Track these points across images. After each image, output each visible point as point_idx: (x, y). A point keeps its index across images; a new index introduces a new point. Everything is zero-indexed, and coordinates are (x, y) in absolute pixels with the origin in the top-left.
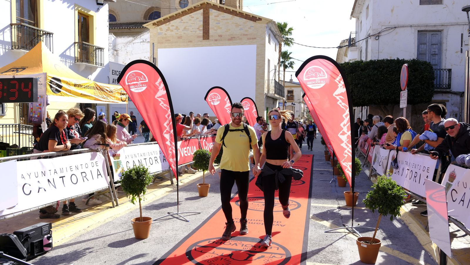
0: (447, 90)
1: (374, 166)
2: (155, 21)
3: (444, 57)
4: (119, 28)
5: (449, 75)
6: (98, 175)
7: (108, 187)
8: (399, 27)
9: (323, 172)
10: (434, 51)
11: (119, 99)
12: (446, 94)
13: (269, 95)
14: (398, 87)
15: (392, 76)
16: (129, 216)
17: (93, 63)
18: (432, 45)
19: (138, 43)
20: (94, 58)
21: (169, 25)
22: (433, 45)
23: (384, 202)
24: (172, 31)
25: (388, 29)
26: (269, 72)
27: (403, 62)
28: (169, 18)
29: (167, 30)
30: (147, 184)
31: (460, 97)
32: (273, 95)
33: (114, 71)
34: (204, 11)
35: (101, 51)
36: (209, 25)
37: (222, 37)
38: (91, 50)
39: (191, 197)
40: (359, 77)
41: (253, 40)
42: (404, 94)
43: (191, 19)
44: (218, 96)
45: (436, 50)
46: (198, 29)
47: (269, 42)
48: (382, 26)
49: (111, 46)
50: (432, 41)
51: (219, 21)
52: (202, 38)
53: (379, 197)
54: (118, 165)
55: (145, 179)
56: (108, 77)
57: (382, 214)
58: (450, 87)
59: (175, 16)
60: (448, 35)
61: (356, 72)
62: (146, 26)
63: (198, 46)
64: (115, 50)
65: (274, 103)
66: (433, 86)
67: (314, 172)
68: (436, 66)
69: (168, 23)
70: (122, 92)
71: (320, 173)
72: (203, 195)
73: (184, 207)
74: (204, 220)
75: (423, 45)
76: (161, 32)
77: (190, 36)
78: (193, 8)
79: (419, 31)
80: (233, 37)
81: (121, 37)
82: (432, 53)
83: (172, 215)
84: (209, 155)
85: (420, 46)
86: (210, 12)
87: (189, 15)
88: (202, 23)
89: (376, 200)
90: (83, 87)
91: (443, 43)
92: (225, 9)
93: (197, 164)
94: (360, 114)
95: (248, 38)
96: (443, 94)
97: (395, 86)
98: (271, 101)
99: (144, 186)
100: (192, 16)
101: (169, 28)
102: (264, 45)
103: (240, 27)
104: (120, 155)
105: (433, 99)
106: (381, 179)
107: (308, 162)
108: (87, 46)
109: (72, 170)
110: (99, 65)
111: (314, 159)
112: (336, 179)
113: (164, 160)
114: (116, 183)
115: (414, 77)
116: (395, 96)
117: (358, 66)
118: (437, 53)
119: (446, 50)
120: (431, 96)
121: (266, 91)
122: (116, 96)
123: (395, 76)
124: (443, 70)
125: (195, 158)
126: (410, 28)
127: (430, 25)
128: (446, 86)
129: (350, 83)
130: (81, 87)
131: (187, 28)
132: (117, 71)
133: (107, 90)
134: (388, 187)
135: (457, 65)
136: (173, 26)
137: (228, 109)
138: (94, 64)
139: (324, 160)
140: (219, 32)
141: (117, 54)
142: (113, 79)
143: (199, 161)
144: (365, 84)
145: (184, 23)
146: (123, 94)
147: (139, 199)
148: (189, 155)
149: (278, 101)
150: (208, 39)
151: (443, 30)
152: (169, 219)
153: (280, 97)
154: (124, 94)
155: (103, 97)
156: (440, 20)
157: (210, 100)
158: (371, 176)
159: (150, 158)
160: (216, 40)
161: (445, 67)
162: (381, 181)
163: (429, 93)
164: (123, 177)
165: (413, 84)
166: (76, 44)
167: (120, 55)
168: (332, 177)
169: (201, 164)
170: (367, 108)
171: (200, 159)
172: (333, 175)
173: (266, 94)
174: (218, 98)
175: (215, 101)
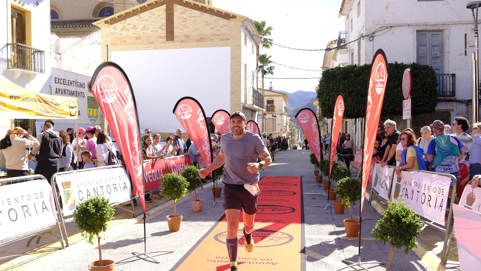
0: (451, 97)
1: (375, 188)
2: (108, 18)
3: (446, 61)
4: (62, 27)
5: (453, 81)
6: (43, 209)
7: (55, 224)
8: (395, 26)
9: (315, 197)
10: (435, 54)
11: (67, 114)
12: (450, 103)
13: (247, 106)
14: (397, 95)
15: (390, 82)
16: (82, 259)
17: (30, 69)
18: (432, 46)
19: (86, 44)
20: (33, 63)
21: (125, 23)
22: (434, 46)
23: (397, 232)
24: (129, 30)
25: (383, 28)
26: (246, 79)
27: (402, 66)
28: (124, 15)
29: (122, 29)
30: (108, 218)
31: (466, 106)
32: (251, 106)
33: (57, 79)
34: (167, 7)
35: (41, 54)
36: (173, 23)
37: (190, 38)
38: (28, 53)
39: (159, 232)
40: (352, 84)
41: (226, 41)
42: (407, 103)
43: (152, 16)
45: (438, 53)
46: (160, 28)
47: (246, 43)
48: (377, 25)
49: (53, 49)
50: (433, 42)
51: (185, 19)
52: (166, 39)
53: (392, 226)
54: (68, 195)
55: (105, 212)
56: (50, 86)
57: (395, 246)
58: (455, 94)
59: (132, 12)
60: (450, 36)
61: (349, 78)
62: (96, 25)
63: (161, 48)
64: (58, 53)
65: (253, 115)
66: (436, 94)
67: (304, 197)
68: (438, 70)
69: (123, 21)
70: (71, 105)
71: (312, 197)
72: (173, 229)
73: (152, 245)
74: (178, 261)
75: (422, 47)
76: (115, 31)
77: (150, 37)
78: (154, 3)
79: (417, 31)
80: (203, 38)
81: (66, 38)
82: (433, 56)
83: (137, 256)
84: (180, 180)
85: (420, 48)
86: (175, 8)
87: (149, 11)
88: (165, 21)
89: (388, 230)
90: (21, 99)
91: (445, 44)
92: (192, 4)
93: (167, 192)
94: (353, 126)
95: (220, 39)
96: (447, 102)
97: (394, 95)
98: (249, 113)
99: (105, 221)
100: (153, 13)
101: (124, 26)
102: (239, 47)
103: (210, 25)
104: (71, 183)
105: (436, 108)
106: (392, 205)
107: (296, 185)
108: (23, 48)
109: (10, 203)
110: (38, 71)
111: (303, 181)
112: (331, 205)
113: (124, 187)
114: (66, 218)
115: (415, 84)
116: (395, 106)
117: (351, 71)
118: (438, 55)
119: (449, 52)
120: (435, 105)
121: (243, 101)
122: (63, 110)
123: (394, 83)
124: (446, 75)
125: (164, 184)
126: (407, 27)
127: (430, 24)
128: (450, 94)
129: (343, 91)
130: (18, 99)
131: (147, 26)
132: (61, 79)
133: (51, 102)
134: (401, 214)
135: (461, 70)
136: (130, 24)
137: (201, 124)
138: (32, 70)
139: (314, 182)
140: (186, 32)
141: (61, 59)
142: (57, 88)
143: (168, 188)
144: (360, 92)
145: (143, 20)
146: (72, 108)
147: (98, 238)
148: (155, 180)
149: (257, 113)
150: (173, 40)
151: (445, 29)
152: (134, 261)
153: (260, 108)
154: (74, 107)
155: (47, 111)
156: (440, 18)
157: (180, 113)
158: (372, 199)
159: (108, 185)
160: (182, 42)
161: (448, 71)
162: (392, 207)
163: (432, 101)
164: (77, 211)
165: (414, 92)
166: (9, 46)
167: (63, 59)
168: (327, 202)
169: (171, 192)
170: (361, 120)
171: (170, 185)
172: (328, 200)
173: (243, 105)
174: (190, 110)
175: (186, 115)
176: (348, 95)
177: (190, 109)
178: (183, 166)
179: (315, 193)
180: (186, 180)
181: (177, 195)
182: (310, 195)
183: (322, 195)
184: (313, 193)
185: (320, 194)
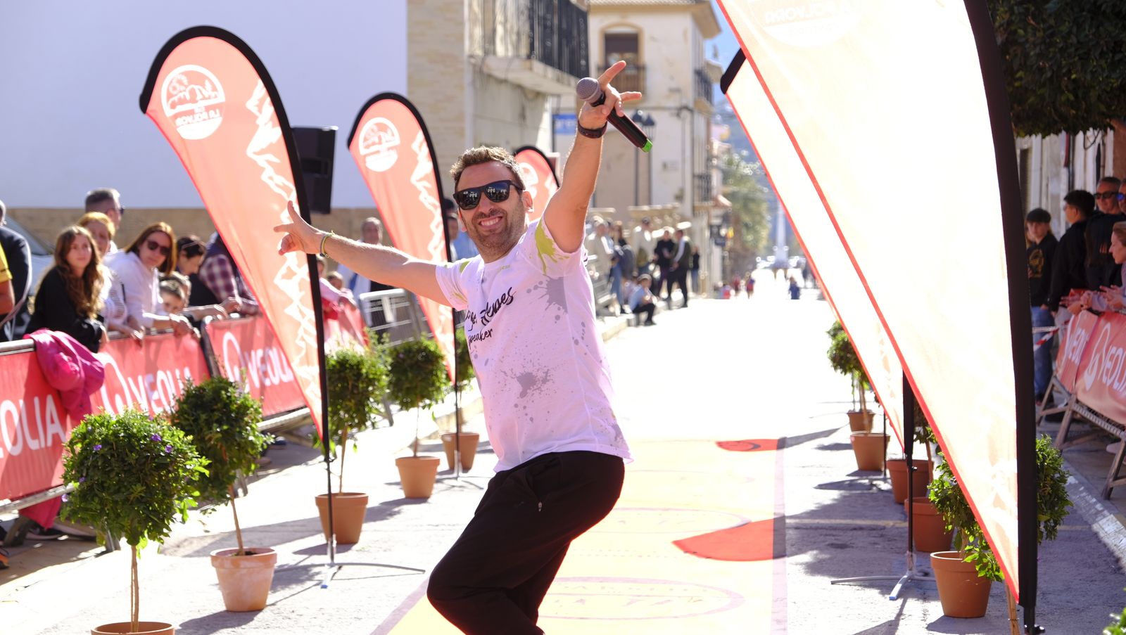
9: (844, 538)
13: (495, 67)
44: (208, 85)
65: (523, 116)
67: (791, 537)
71: (831, 540)
84: (164, 444)
93: (95, 505)
94: (1057, 175)
98: (505, 104)
112: (926, 574)
121: (472, 44)
125: (82, 464)
143: (102, 486)
148: (15, 450)
149: (549, 104)
153: (566, 76)
168: (904, 564)
169: (116, 502)
170: (1099, 140)
171: (112, 470)
172: (908, 552)
173: (473, 61)
176: (1027, 10)
177: (214, 89)
178: (163, 382)
179: (846, 517)
180: (194, 447)
181: (148, 519)
182: (821, 528)
183: (881, 529)
184: (836, 519)
185: (874, 525)
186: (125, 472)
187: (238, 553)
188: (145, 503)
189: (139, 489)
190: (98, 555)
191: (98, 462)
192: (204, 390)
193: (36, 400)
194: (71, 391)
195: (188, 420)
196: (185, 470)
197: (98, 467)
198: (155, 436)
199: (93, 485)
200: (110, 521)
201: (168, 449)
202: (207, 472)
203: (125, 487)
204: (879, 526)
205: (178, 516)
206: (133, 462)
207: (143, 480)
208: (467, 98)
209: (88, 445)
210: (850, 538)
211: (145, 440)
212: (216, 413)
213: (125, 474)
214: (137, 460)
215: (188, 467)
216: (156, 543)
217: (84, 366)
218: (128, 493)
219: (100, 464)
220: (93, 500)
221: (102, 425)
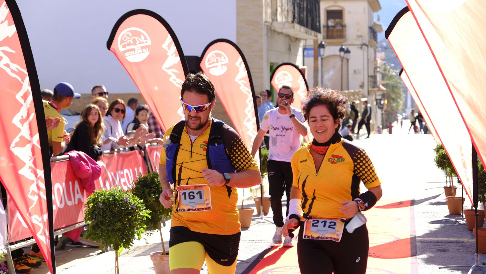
9: (444, 247)
13: (277, 27)
32: (287, 27)
44: (142, 37)
65: (290, 49)
67: (419, 246)
71: (438, 248)
84: (130, 204)
93: (99, 232)
98: (281, 43)
107: (399, 219)
121: (266, 16)
125: (93, 213)
137: (173, 72)
143: (102, 223)
149: (301, 44)
153: (310, 31)
157: (121, 47)
169: (108, 231)
171: (107, 216)
172: (475, 254)
173: (267, 24)
174: (145, 41)
175: (136, 52)
177: (146, 38)
179: (444, 237)
180: (144, 205)
181: (123, 238)
182: (433, 242)
183: (462, 243)
184: (440, 238)
185: (458, 241)
186: (113, 216)
187: (163, 254)
188: (122, 231)
189: (119, 224)
190: (98, 254)
191: (100, 212)
192: (147, 178)
193: (70, 183)
194: (86, 179)
195: (140, 192)
196: (140, 216)
197: (101, 214)
198: (126, 200)
199: (98, 222)
200: (106, 239)
201: (132, 206)
202: (150, 217)
203: (113, 223)
204: (461, 241)
205: (136, 236)
206: (116, 212)
207: (121, 220)
208: (264, 41)
209: (96, 204)
210: (447, 247)
211: (122, 202)
212: (152, 189)
213: (112, 217)
214: (118, 211)
215: (141, 214)
216: (127, 250)
217: (92, 167)
218: (113, 226)
219: (101, 213)
220: (98, 229)
221: (102, 195)
